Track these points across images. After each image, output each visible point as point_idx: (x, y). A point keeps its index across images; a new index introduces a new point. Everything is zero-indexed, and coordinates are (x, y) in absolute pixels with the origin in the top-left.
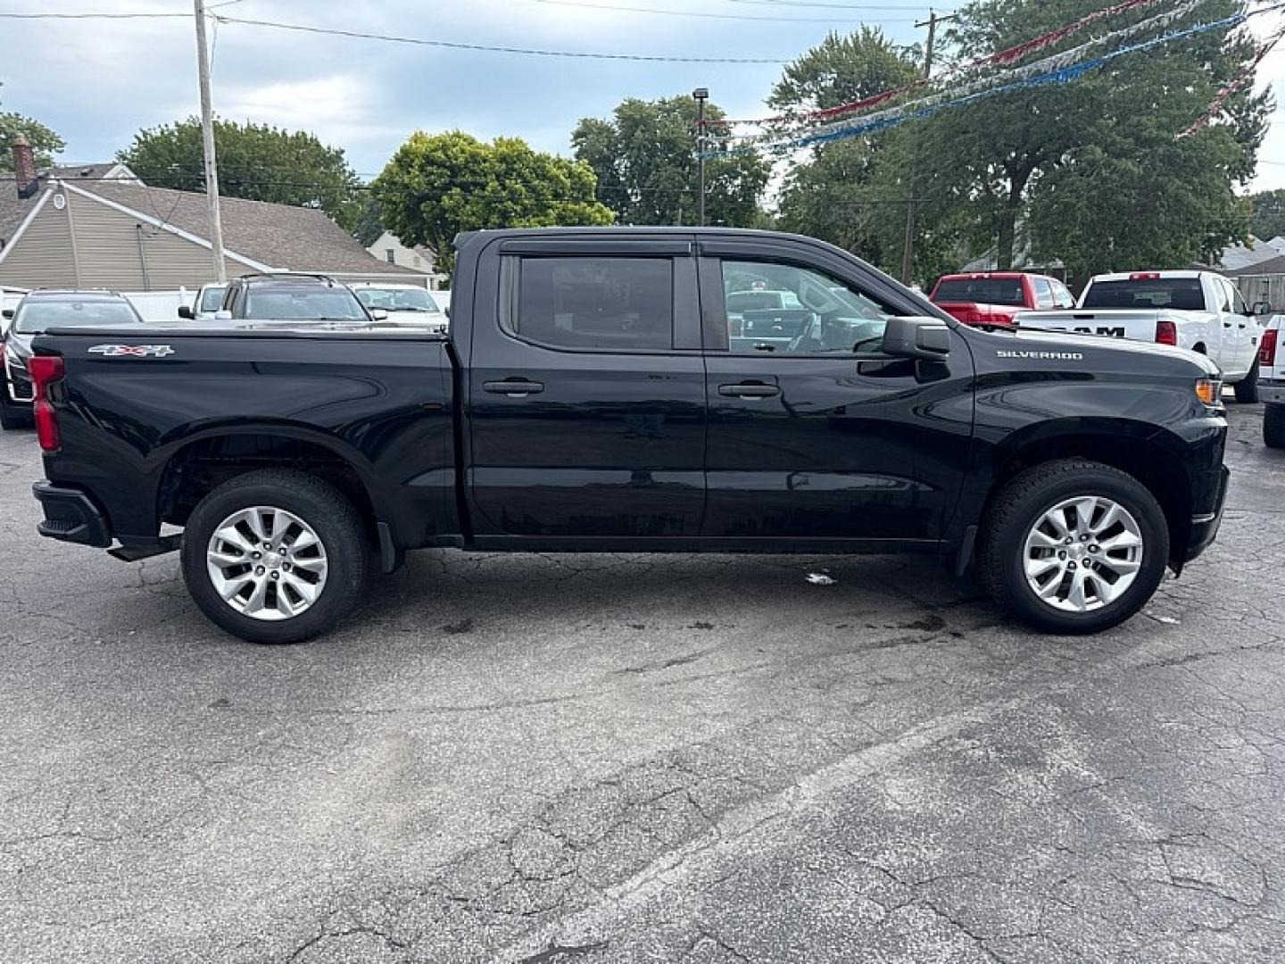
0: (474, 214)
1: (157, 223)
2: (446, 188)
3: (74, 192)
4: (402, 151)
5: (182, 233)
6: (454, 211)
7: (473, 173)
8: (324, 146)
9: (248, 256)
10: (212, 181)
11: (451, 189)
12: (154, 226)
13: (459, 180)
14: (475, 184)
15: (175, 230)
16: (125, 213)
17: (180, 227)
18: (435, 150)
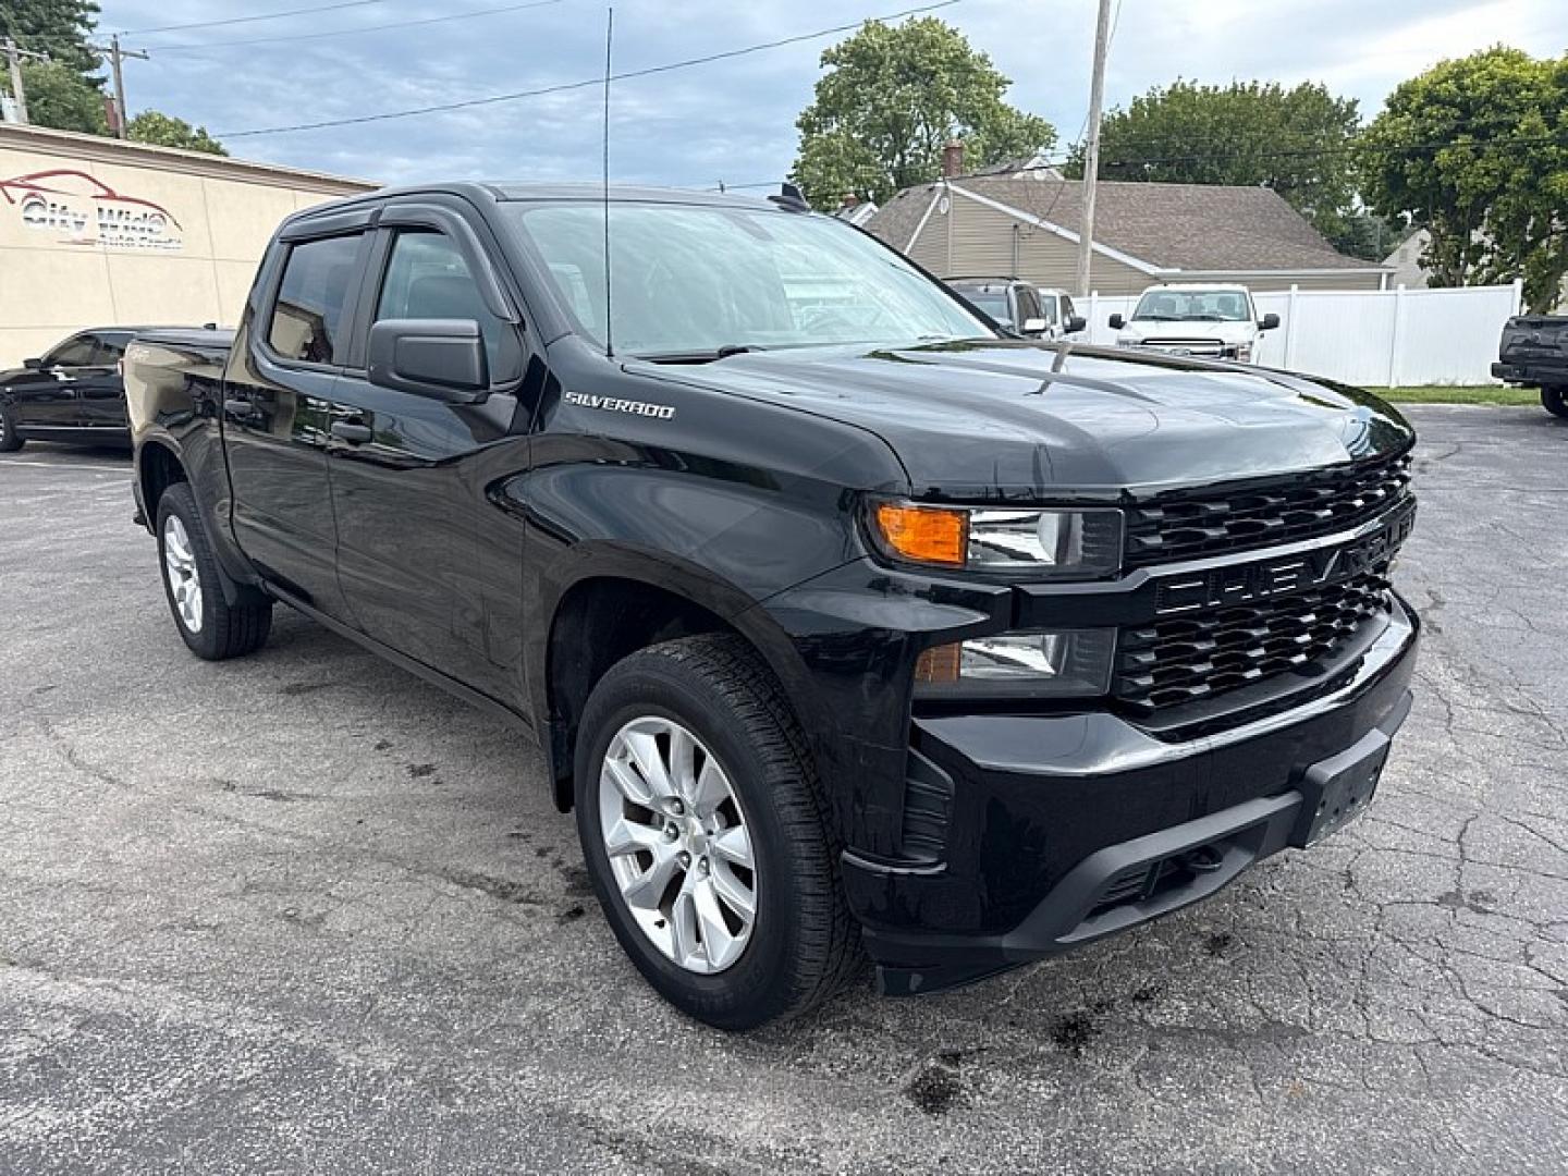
0: (1487, 173)
1: (1035, 221)
2: (1447, 137)
3: (958, 194)
4: (1400, 90)
5: (1062, 232)
6: (1452, 170)
7: (1500, 108)
8: (1333, 96)
9: (1134, 256)
10: (1091, 166)
11: (1456, 138)
12: (1030, 225)
13: (1475, 121)
14: (1499, 125)
15: (1053, 227)
16: (1004, 213)
17: (1061, 225)
18: (1446, 80)
